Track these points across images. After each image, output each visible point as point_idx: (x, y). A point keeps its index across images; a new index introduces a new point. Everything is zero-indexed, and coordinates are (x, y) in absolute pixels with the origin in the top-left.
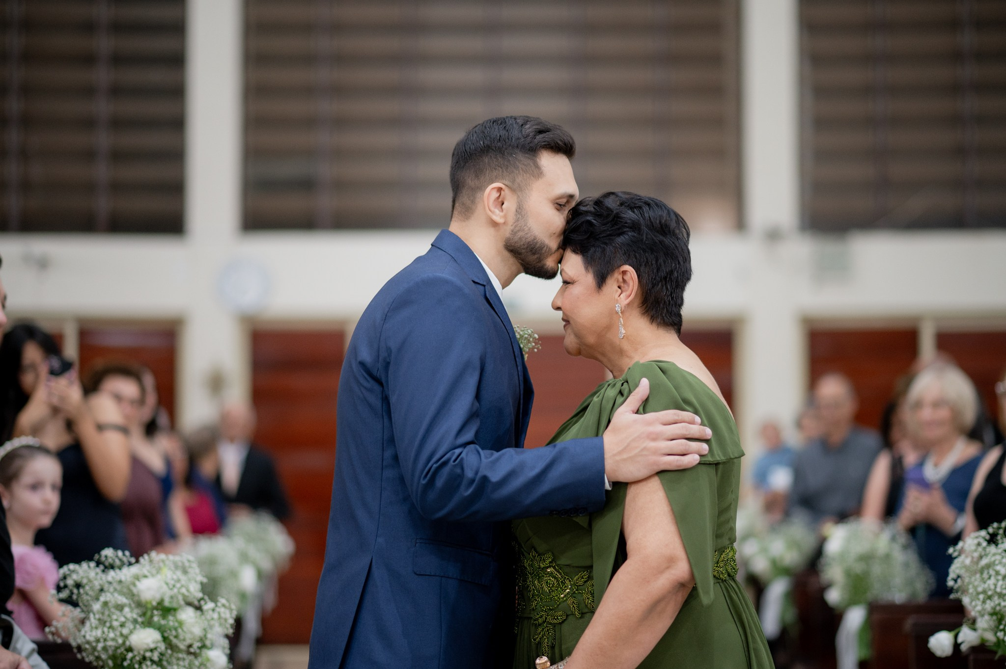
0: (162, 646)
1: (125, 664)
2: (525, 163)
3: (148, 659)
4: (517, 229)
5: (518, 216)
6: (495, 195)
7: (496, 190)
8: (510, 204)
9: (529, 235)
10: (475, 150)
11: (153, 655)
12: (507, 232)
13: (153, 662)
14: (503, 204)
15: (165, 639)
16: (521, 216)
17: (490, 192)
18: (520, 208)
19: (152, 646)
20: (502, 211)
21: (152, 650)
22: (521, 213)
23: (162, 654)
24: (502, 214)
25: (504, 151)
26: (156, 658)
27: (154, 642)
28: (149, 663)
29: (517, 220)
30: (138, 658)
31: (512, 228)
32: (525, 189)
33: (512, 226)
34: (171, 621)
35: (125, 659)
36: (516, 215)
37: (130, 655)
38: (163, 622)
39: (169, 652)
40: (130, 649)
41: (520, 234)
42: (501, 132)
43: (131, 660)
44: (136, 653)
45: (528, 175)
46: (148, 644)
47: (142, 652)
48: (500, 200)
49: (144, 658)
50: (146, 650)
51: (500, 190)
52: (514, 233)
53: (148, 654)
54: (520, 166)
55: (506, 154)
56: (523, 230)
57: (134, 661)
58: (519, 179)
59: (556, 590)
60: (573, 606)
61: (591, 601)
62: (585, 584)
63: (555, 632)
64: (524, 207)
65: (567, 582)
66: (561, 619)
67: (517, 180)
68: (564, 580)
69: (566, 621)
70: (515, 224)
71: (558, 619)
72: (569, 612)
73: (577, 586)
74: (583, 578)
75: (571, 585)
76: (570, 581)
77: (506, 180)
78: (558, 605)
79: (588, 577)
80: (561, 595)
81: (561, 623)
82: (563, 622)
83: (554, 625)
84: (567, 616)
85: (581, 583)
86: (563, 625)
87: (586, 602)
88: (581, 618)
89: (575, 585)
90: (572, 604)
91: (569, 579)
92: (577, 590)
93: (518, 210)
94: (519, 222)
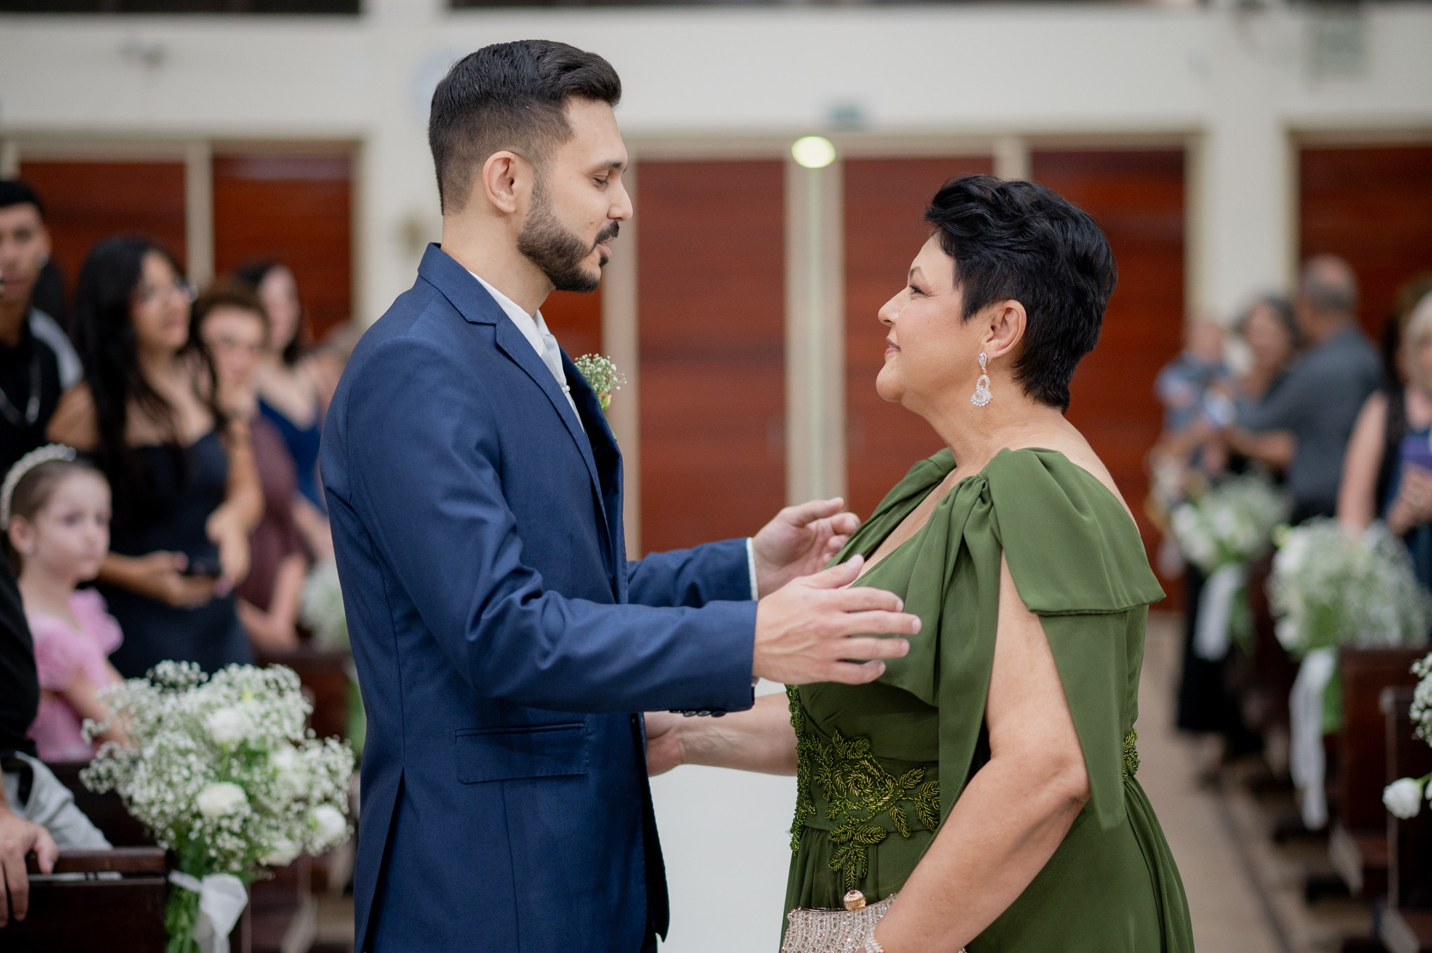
0: (247, 810)
1: (193, 836)
2: (546, 118)
3: (225, 829)
4: (535, 220)
5: (537, 200)
6: (500, 169)
7: (501, 162)
8: (523, 184)
9: (553, 229)
10: (467, 98)
11: (232, 824)
12: (520, 225)
13: (232, 833)
14: (512, 182)
15: (251, 798)
16: (540, 201)
17: (492, 165)
18: (538, 188)
19: (230, 811)
20: (512, 192)
21: (230, 817)
22: (540, 195)
23: (245, 821)
24: (511, 198)
25: (512, 101)
26: (236, 826)
27: (233, 805)
28: (226, 835)
29: (535, 207)
30: (209, 830)
31: (527, 218)
32: (545, 159)
33: (527, 215)
34: (257, 774)
35: (190, 829)
36: (533, 199)
37: (198, 824)
38: (245, 777)
39: (257, 817)
40: (198, 815)
41: (541, 227)
42: (506, 69)
43: (201, 830)
44: (207, 820)
45: (550, 137)
46: (223, 808)
47: (216, 821)
48: (508, 176)
49: (219, 829)
50: (222, 817)
51: (507, 161)
52: (531, 226)
53: (225, 823)
54: (537, 123)
55: (515, 105)
56: (545, 221)
57: (205, 832)
58: (536, 143)
59: (871, 793)
60: (899, 821)
61: (927, 813)
62: (919, 787)
63: (867, 856)
64: (545, 186)
65: (889, 782)
66: (878, 837)
67: (533, 144)
68: (884, 780)
69: (887, 841)
70: (532, 213)
71: (872, 837)
72: (892, 829)
73: (904, 789)
74: (915, 779)
75: (895, 788)
76: (893, 781)
77: (516, 146)
78: (874, 817)
79: (923, 777)
80: (879, 801)
81: (877, 844)
82: (881, 842)
83: (866, 847)
84: (888, 833)
85: (911, 784)
86: (880, 847)
87: (920, 814)
88: (909, 838)
89: (901, 787)
90: (897, 817)
91: (892, 779)
92: (904, 796)
93: (536, 190)
94: (538, 210)
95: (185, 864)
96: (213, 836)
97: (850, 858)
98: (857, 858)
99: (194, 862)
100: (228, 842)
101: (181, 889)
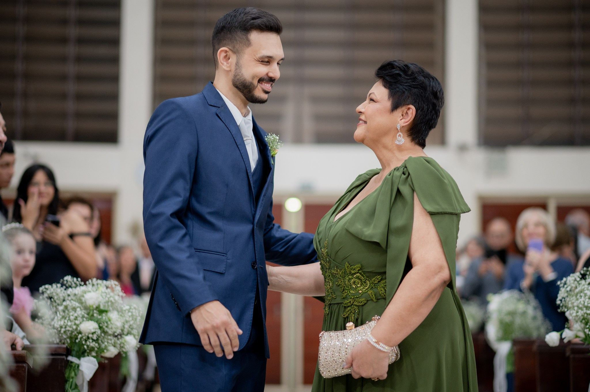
0: (99, 332)
1: (77, 341)
2: (241, 37)
3: (90, 338)
4: (236, 74)
5: (237, 67)
6: (223, 54)
7: (224, 51)
8: (233, 60)
9: (242, 78)
11: (93, 336)
12: (232, 76)
13: (93, 340)
14: (229, 59)
15: (100, 328)
16: (238, 67)
17: (220, 53)
19: (93, 331)
21: (93, 333)
22: (238, 65)
23: (98, 336)
26: (95, 338)
27: (94, 329)
28: (91, 341)
29: (236, 69)
30: (84, 338)
33: (234, 72)
34: (104, 317)
35: (77, 338)
37: (80, 336)
38: (99, 317)
39: (103, 335)
40: (80, 333)
41: (238, 77)
43: (81, 338)
44: (83, 335)
46: (90, 330)
47: (87, 334)
48: (227, 57)
49: (88, 338)
50: (89, 333)
51: (226, 52)
52: (235, 76)
53: (90, 336)
54: (238, 39)
57: (82, 340)
59: (360, 286)
61: (383, 292)
62: (380, 283)
63: (359, 310)
64: (240, 62)
65: (367, 281)
66: (364, 303)
69: (367, 304)
71: (361, 303)
72: (369, 299)
73: (374, 284)
74: (378, 279)
75: (370, 283)
76: (369, 281)
77: (229, 46)
78: (362, 295)
79: (382, 279)
80: (364, 289)
81: (363, 305)
83: (359, 307)
84: (368, 301)
85: (377, 281)
86: (364, 307)
87: (380, 292)
88: (376, 302)
89: (372, 283)
90: (371, 294)
92: (374, 286)
93: (237, 63)
95: (74, 353)
96: (86, 341)
97: (352, 312)
99: (77, 352)
100: (93, 344)
101: (72, 362)
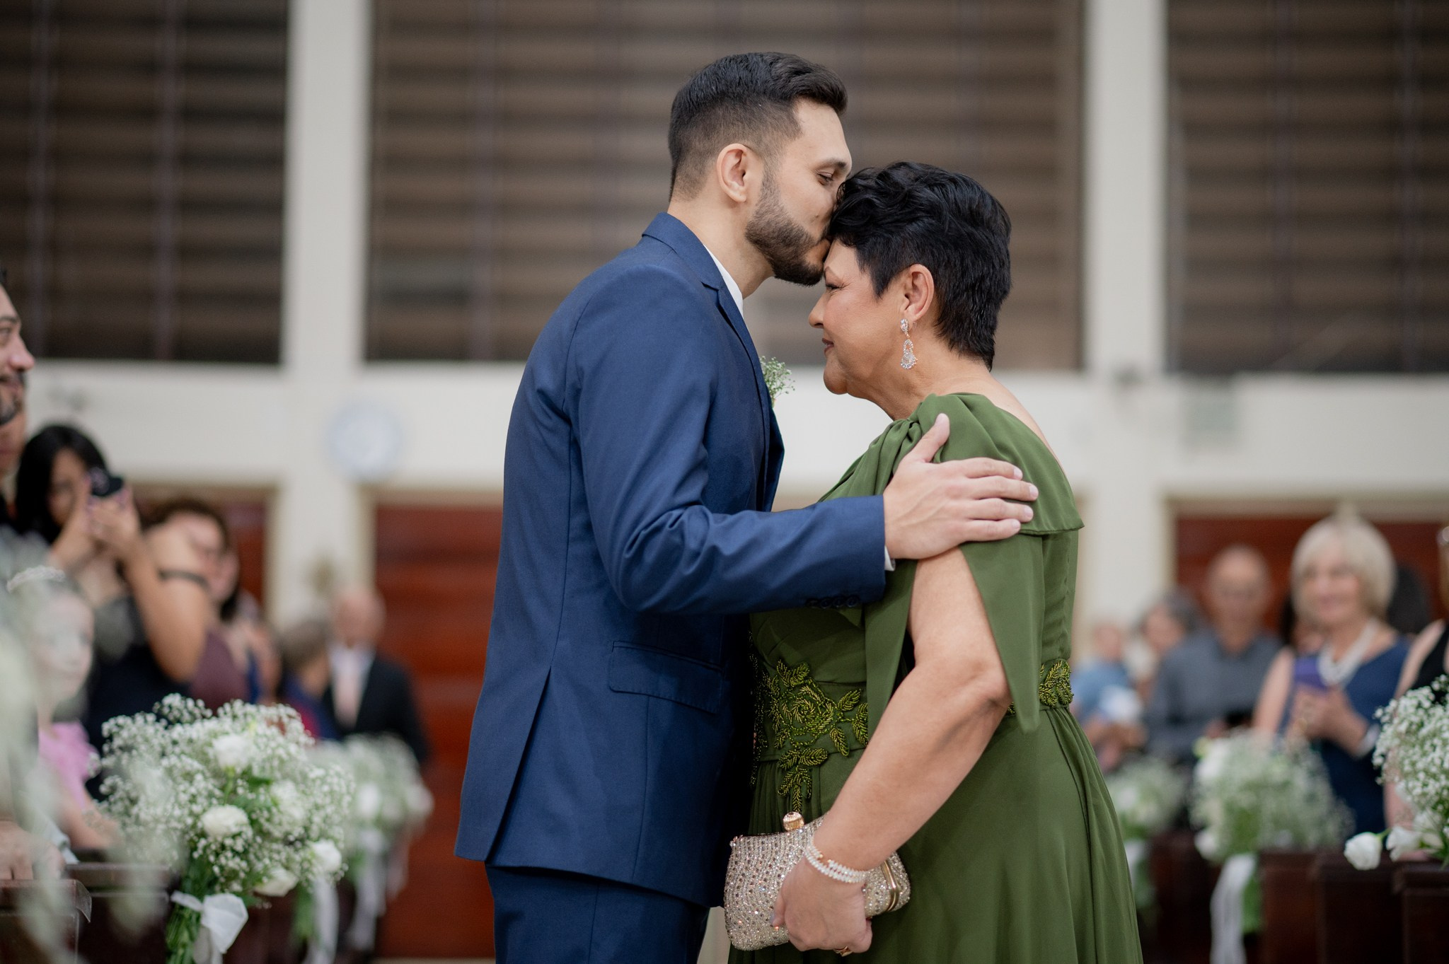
0: (248, 830)
1: (197, 855)
2: (776, 116)
3: (228, 848)
4: (764, 209)
5: (766, 191)
6: (733, 160)
7: (734, 154)
8: (754, 175)
9: (780, 218)
10: (705, 98)
11: (235, 844)
12: (749, 213)
13: (236, 853)
14: (744, 174)
15: (253, 821)
16: (769, 192)
17: (725, 158)
18: (768, 180)
19: (235, 830)
20: (743, 185)
21: (234, 837)
22: (769, 186)
23: (246, 840)
24: (742, 189)
25: (746, 99)
26: (239, 846)
27: (237, 825)
28: (229, 854)
29: (765, 197)
30: (213, 847)
31: (757, 208)
32: (775, 154)
33: (757, 205)
34: (262, 797)
35: (195, 849)
36: (762, 190)
37: (202, 842)
38: (251, 797)
39: (258, 839)
40: (203, 835)
41: (769, 217)
42: (742, 72)
43: (206, 848)
44: (211, 840)
45: (779, 133)
46: (228, 828)
47: (220, 839)
48: (740, 168)
49: (223, 847)
50: (225, 836)
51: (739, 153)
52: (759, 215)
53: (228, 842)
54: (769, 120)
55: (748, 103)
56: (773, 211)
57: (208, 852)
58: (767, 139)
59: (814, 718)
60: (838, 741)
61: (863, 732)
62: (856, 709)
63: (811, 778)
64: (774, 178)
65: (829, 707)
66: (820, 759)
67: (764, 139)
68: (824, 704)
69: (828, 762)
70: (761, 203)
71: (815, 759)
72: (832, 750)
73: (843, 711)
74: (852, 701)
75: (834, 712)
76: (833, 705)
77: (748, 140)
78: (816, 740)
79: (859, 699)
80: (821, 725)
81: (819, 766)
82: (823, 764)
83: (810, 769)
84: (829, 755)
85: (848, 708)
86: (823, 769)
87: (857, 734)
88: (848, 757)
89: (840, 710)
90: (836, 737)
91: (831, 702)
92: (843, 718)
93: (765, 183)
94: (767, 200)
95: (188, 884)
96: (217, 855)
97: (796, 781)
98: (802, 781)
99: (196, 882)
100: (234, 863)
101: (183, 908)
